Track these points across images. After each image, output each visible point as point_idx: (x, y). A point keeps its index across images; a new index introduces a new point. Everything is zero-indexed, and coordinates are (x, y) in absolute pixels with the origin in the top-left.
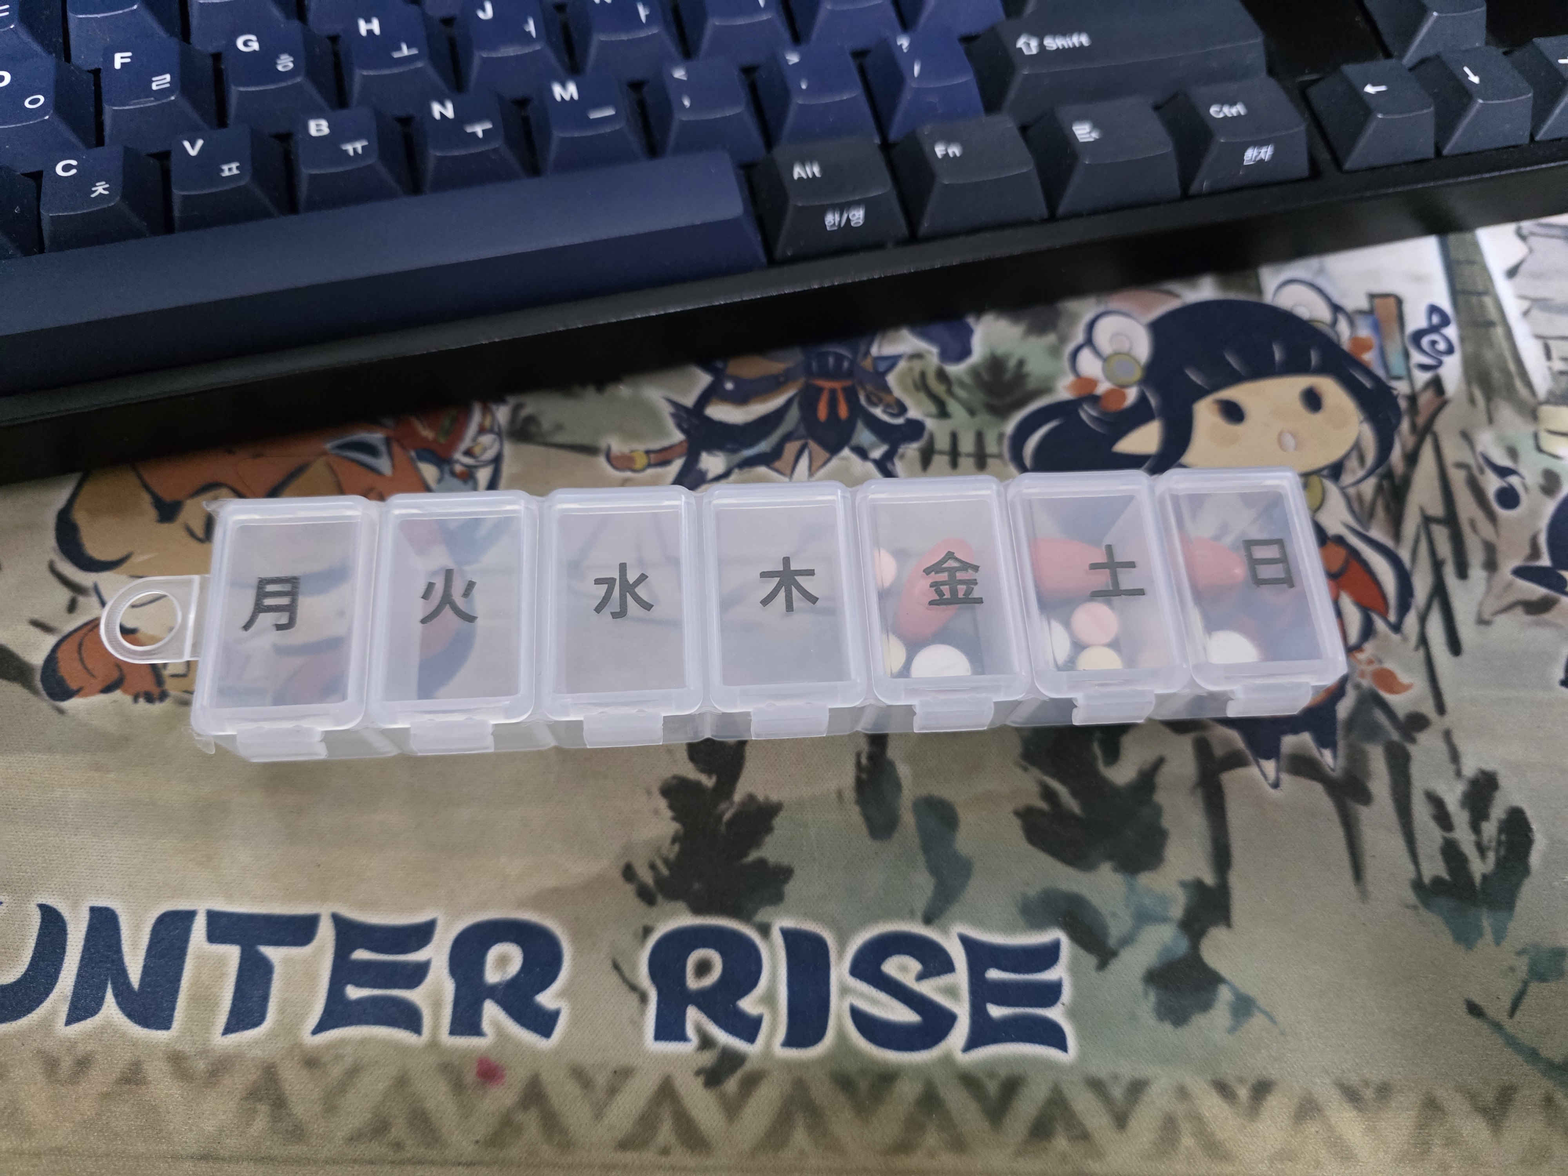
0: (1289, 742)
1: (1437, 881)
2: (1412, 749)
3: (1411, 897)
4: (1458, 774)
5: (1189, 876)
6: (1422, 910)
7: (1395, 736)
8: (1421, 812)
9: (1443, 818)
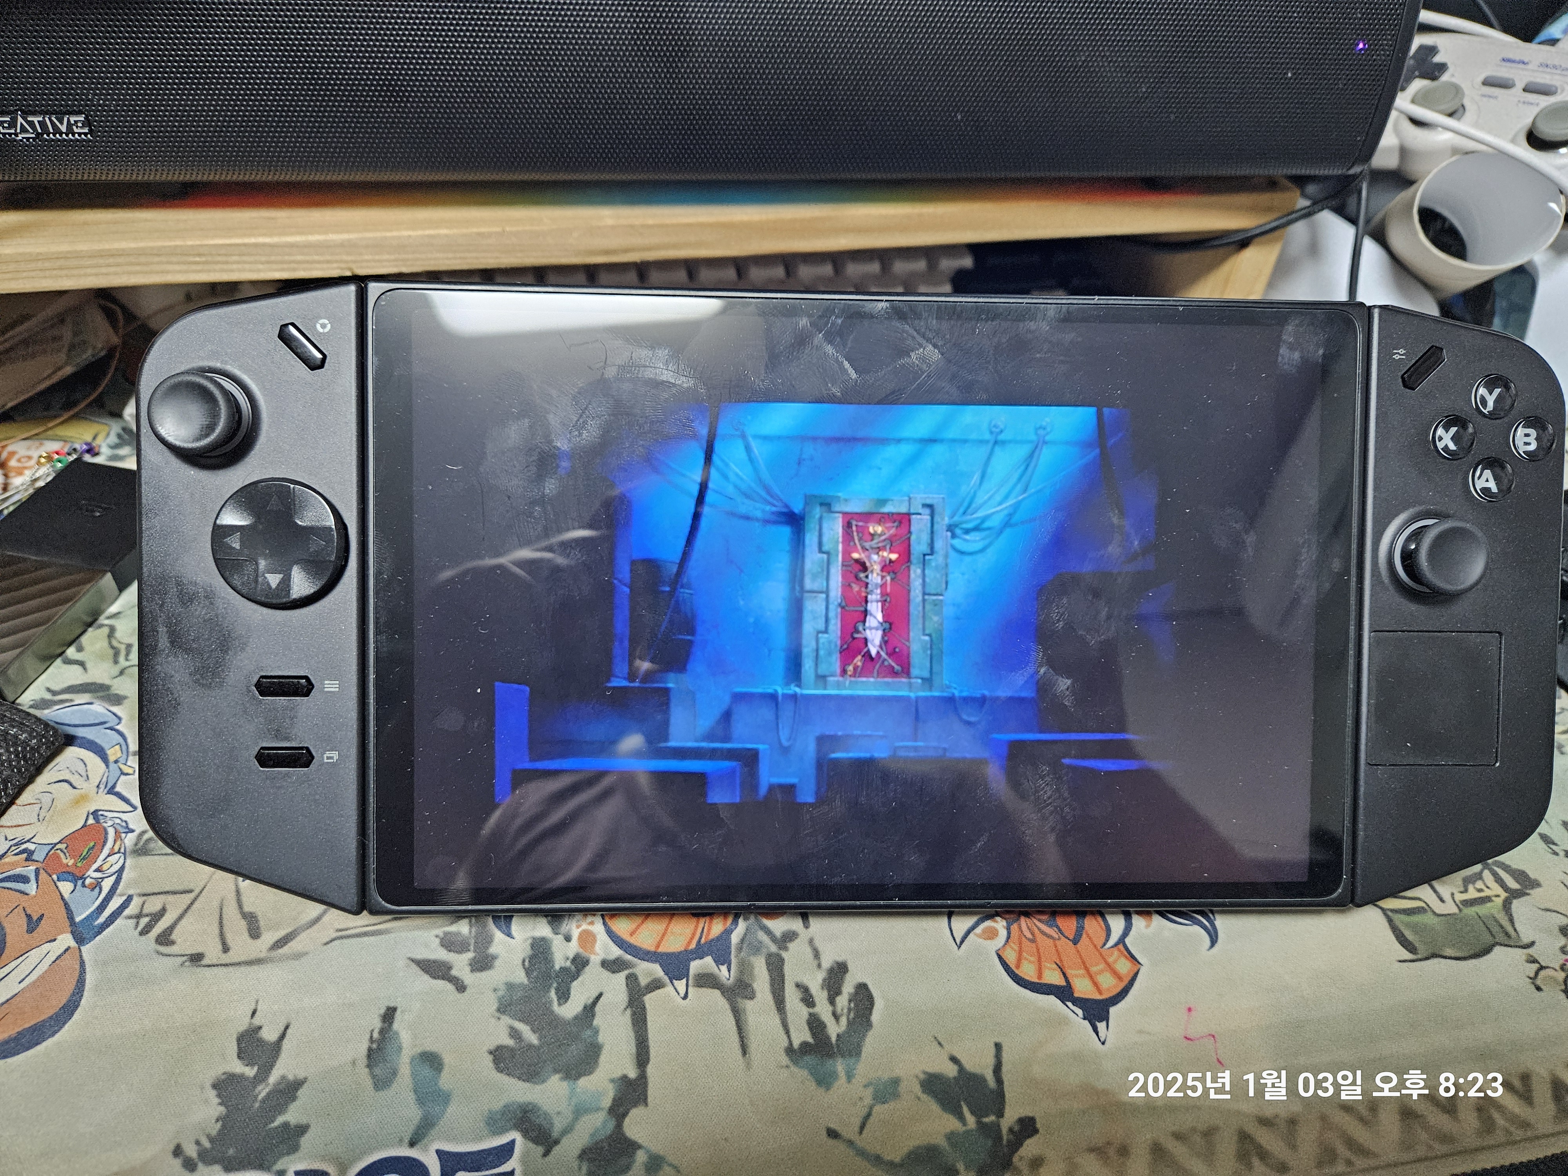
0: (695, 966)
1: (804, 1045)
2: (784, 954)
3: (785, 1060)
4: (819, 966)
5: (618, 1074)
6: (793, 1069)
7: (773, 948)
8: (792, 997)
9: (808, 1000)
